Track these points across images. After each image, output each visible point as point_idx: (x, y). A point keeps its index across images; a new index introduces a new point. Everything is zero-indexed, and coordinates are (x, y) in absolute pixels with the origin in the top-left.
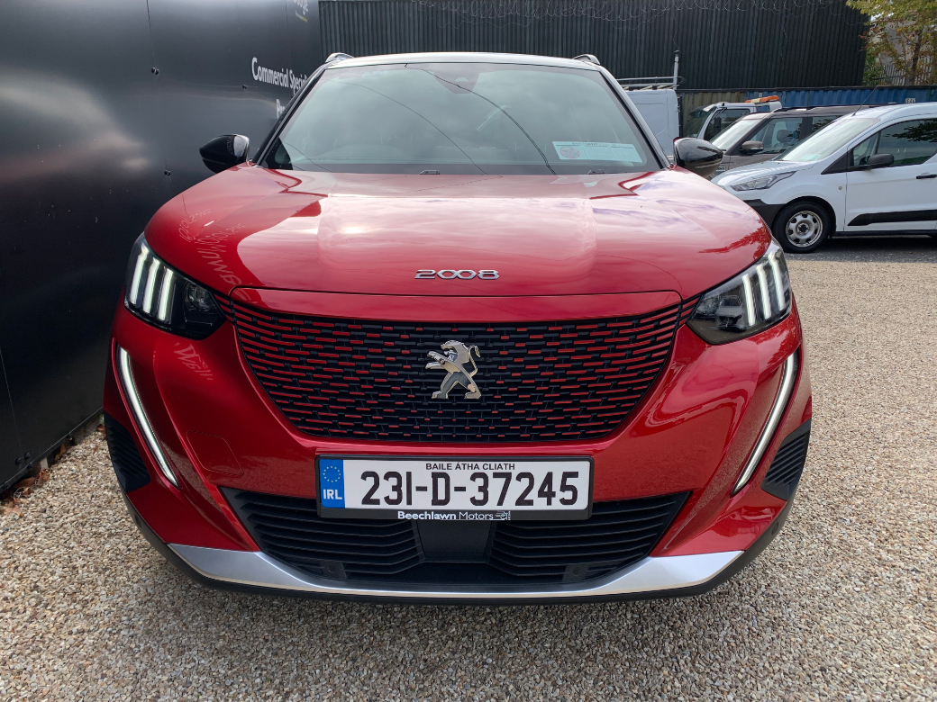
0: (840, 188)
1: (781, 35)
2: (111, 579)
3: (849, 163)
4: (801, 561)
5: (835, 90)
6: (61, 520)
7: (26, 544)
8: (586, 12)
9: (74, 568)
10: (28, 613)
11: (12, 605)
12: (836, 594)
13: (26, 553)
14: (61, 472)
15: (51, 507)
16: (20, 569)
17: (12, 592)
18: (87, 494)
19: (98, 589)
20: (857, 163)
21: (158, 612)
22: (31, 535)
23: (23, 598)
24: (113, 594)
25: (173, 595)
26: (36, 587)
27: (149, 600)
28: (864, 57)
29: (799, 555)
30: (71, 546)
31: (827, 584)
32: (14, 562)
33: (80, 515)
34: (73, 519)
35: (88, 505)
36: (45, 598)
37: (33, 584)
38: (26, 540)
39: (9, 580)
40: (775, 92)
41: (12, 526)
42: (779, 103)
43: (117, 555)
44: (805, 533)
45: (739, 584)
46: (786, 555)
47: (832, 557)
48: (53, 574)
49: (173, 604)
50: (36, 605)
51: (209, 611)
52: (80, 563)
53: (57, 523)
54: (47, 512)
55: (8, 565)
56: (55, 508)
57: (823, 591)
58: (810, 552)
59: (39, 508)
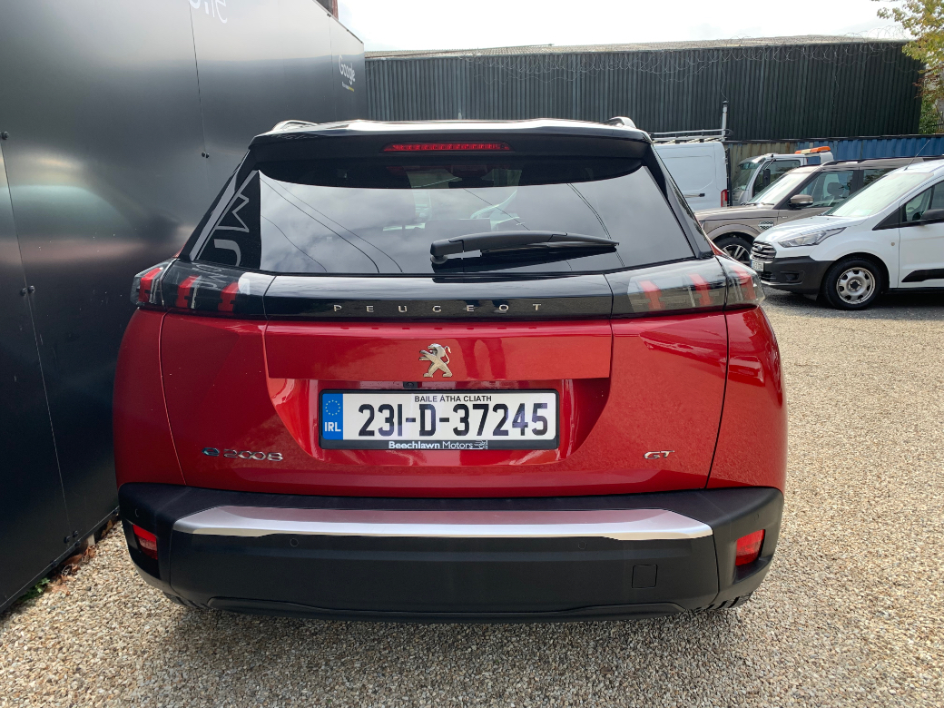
0: (893, 244)
1: (833, 85)
2: (148, 663)
3: (901, 219)
4: (835, 659)
5: (889, 139)
6: (105, 599)
7: (71, 624)
8: (633, 65)
9: (115, 650)
10: (70, 696)
11: (55, 688)
12: (869, 697)
13: (71, 633)
14: (107, 548)
15: (96, 585)
16: (64, 650)
17: (55, 674)
18: (131, 571)
19: (136, 673)
20: (910, 218)
21: (192, 699)
22: (76, 614)
23: (66, 680)
24: (150, 679)
25: (207, 682)
26: (78, 669)
27: (184, 686)
28: (921, 103)
29: (833, 652)
30: (113, 626)
31: (861, 685)
32: (59, 643)
33: (123, 594)
34: (116, 598)
35: (131, 583)
36: (86, 681)
37: (75, 667)
38: (71, 619)
39: (53, 661)
40: (826, 142)
41: (59, 605)
42: (830, 153)
43: (156, 637)
44: (841, 627)
45: (770, 683)
46: (821, 651)
47: (868, 655)
48: (94, 656)
49: (206, 690)
50: (78, 689)
51: (241, 699)
52: (120, 645)
53: (101, 602)
54: (92, 590)
55: (53, 645)
56: (99, 586)
57: (857, 693)
58: (845, 649)
59: (84, 586)
